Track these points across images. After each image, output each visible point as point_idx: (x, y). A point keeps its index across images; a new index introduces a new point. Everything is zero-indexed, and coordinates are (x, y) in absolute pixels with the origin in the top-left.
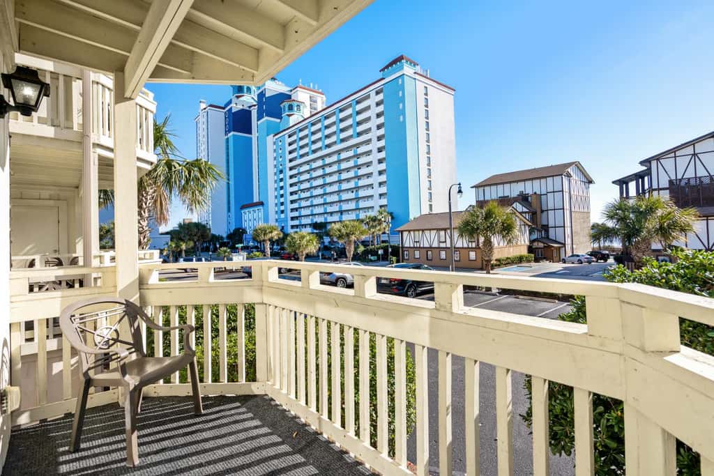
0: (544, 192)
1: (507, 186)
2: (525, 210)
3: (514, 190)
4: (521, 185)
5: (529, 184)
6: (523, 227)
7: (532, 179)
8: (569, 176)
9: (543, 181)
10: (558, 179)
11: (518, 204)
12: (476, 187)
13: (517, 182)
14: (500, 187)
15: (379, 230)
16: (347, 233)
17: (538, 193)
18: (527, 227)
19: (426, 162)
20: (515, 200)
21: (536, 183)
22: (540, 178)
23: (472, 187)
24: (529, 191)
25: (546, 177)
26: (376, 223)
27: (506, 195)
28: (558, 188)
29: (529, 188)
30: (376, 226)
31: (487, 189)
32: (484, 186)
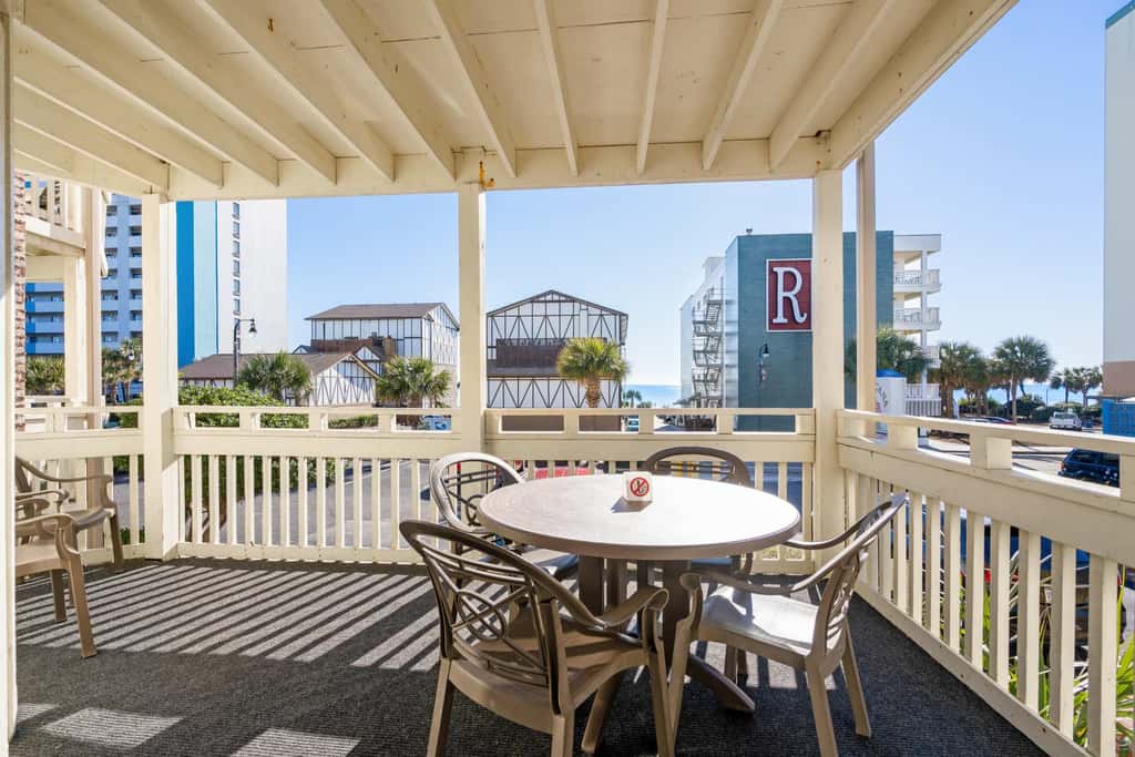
0: (401, 337)
1: (356, 323)
2: (375, 358)
3: (365, 330)
4: (374, 323)
5: (384, 323)
6: (367, 380)
7: (388, 318)
8: (430, 320)
9: (400, 322)
10: (416, 321)
11: (367, 349)
12: (314, 319)
13: (370, 319)
14: (347, 324)
15: (126, 376)
16: (38, 379)
17: (394, 337)
18: (373, 381)
19: (231, 268)
20: (364, 343)
21: (393, 323)
22: (397, 318)
23: (307, 319)
24: (383, 333)
25: (404, 318)
26: (120, 362)
27: (354, 335)
28: (416, 333)
29: (384, 329)
30: (118, 369)
31: (329, 324)
32: (325, 319)
